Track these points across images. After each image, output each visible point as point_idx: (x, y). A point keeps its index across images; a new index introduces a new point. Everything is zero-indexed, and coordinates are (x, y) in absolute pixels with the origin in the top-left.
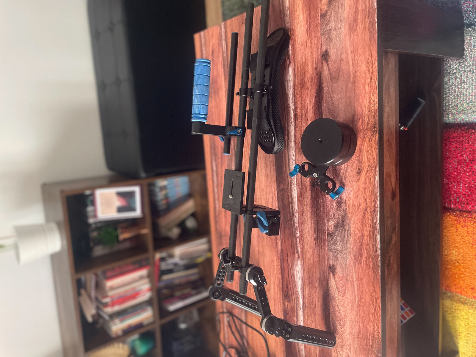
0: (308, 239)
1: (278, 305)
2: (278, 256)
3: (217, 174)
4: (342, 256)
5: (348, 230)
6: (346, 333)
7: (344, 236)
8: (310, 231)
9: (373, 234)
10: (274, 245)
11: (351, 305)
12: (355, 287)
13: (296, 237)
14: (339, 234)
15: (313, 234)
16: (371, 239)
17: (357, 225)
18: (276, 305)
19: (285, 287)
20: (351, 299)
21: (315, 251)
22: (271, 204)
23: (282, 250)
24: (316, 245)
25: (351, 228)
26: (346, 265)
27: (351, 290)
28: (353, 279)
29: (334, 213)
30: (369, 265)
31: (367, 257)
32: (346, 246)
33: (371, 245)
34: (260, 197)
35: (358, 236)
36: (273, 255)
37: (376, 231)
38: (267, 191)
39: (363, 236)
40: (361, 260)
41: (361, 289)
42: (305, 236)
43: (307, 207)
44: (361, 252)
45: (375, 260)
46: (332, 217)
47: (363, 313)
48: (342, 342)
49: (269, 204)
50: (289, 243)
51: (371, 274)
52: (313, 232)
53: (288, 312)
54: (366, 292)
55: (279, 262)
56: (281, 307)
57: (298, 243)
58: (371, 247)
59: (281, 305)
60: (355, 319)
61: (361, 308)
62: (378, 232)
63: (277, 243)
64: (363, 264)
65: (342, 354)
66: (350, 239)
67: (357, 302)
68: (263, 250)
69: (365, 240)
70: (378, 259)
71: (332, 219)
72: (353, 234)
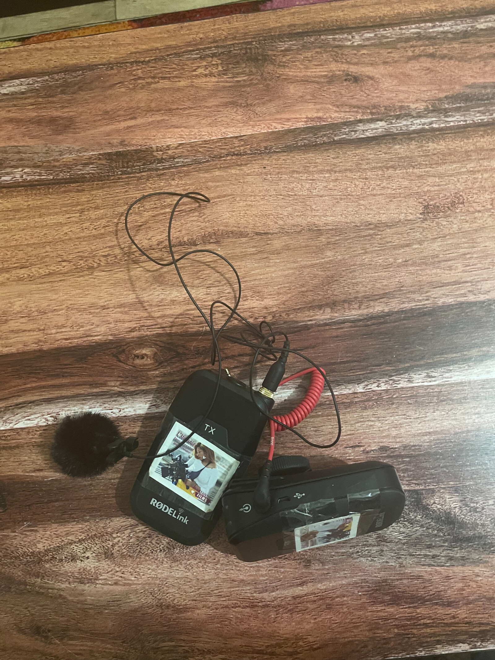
0: (378, 424)
1: (126, 317)
2: (284, 315)
3: (465, 35)
4: (370, 542)
5: (451, 559)
6: (154, 566)
7: (430, 547)
8: (402, 430)
9: (466, 633)
10: (310, 298)
11: (241, 577)
12: (300, 588)
13: (367, 378)
14: (430, 531)
15: (398, 440)
16: (451, 629)
17: (475, 586)
18: (126, 313)
19: (194, 344)
20: (261, 578)
21: (350, 451)
22: (437, 279)
23: (306, 328)
24: (368, 452)
25: (460, 568)
26: (350, 555)
27: (285, 577)
28: (320, 581)
29: (483, 509)
30: (378, 629)
31: (396, 619)
32: (402, 552)
33: (436, 630)
34: (446, 231)
35: (445, 591)
36: (279, 294)
37: (477, 642)
38: (476, 261)
39: (449, 604)
40: (381, 603)
41: (301, 607)
42: (380, 412)
43: (474, 417)
44: (405, 602)
45: (400, 644)
46: (472, 505)
47: (237, 618)
48: (123, 556)
49: (434, 271)
50: (340, 354)
51: (355, 636)
52: (406, 441)
53: (122, 357)
54: (299, 623)
55: (265, 317)
56: (127, 332)
57: (350, 386)
58: (428, 630)
59: (133, 330)
60: (209, 593)
61: (248, 610)
62: (475, 647)
63: (320, 307)
64: (374, 608)
65: (88, 558)
66: (430, 565)
67: (261, 595)
68: (277, 252)
69: (441, 611)
70: (405, 651)
71: (467, 505)
72: (446, 574)
